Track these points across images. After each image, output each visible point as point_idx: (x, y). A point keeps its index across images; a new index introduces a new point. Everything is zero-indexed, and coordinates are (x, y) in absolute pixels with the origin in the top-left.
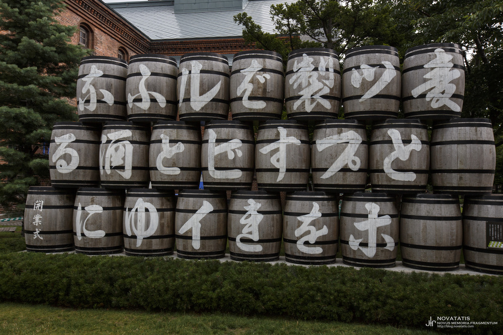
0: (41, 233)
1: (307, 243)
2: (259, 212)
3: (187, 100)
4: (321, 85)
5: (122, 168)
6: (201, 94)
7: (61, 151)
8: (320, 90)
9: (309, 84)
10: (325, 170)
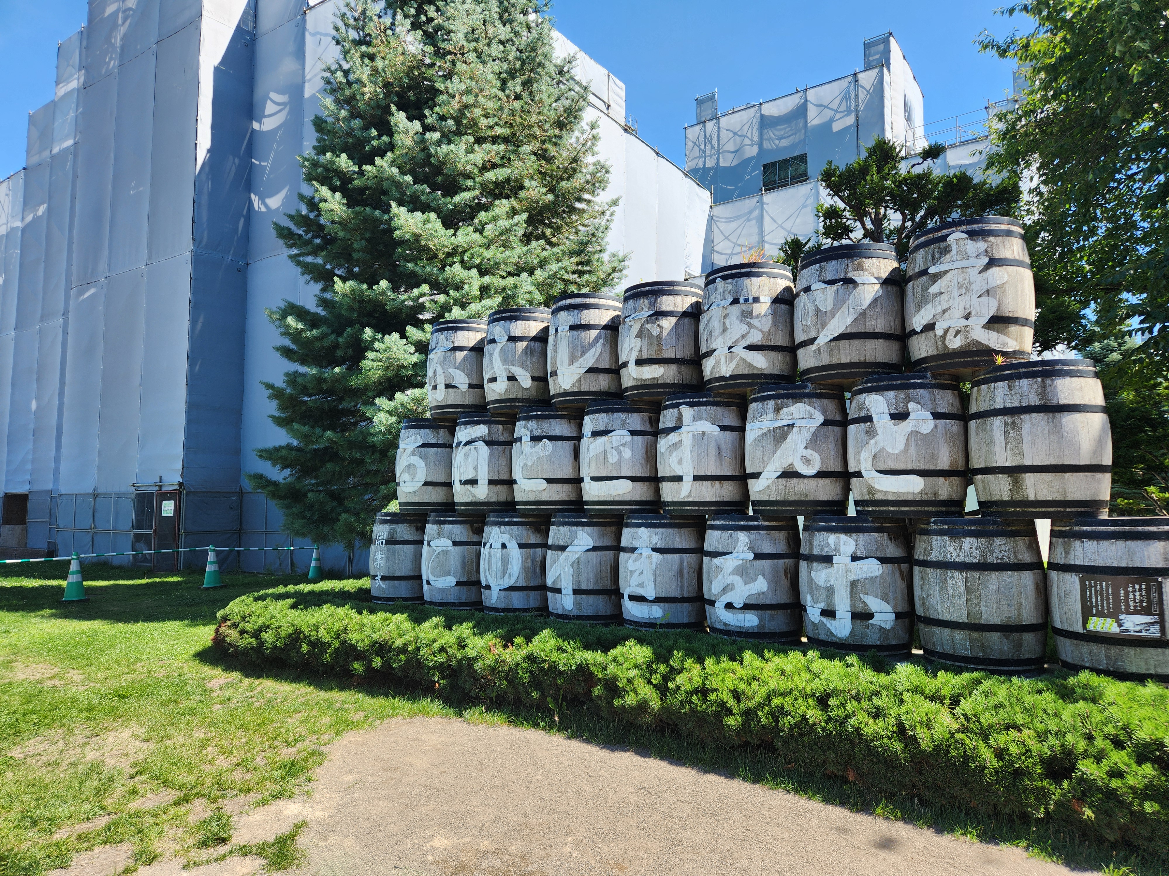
0: (383, 578)
1: (729, 606)
2: (654, 550)
3: (554, 373)
4: (744, 328)
5: (473, 482)
6: (571, 362)
8: (743, 336)
9: (725, 329)
10: (757, 475)
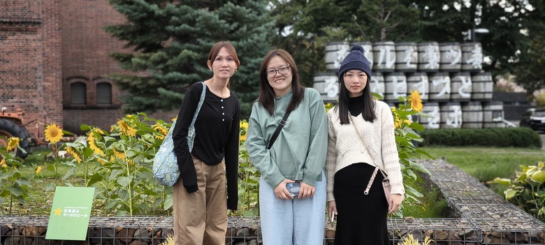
1: (433, 124)
3: (384, 63)
8: (436, 60)
10: (438, 93)
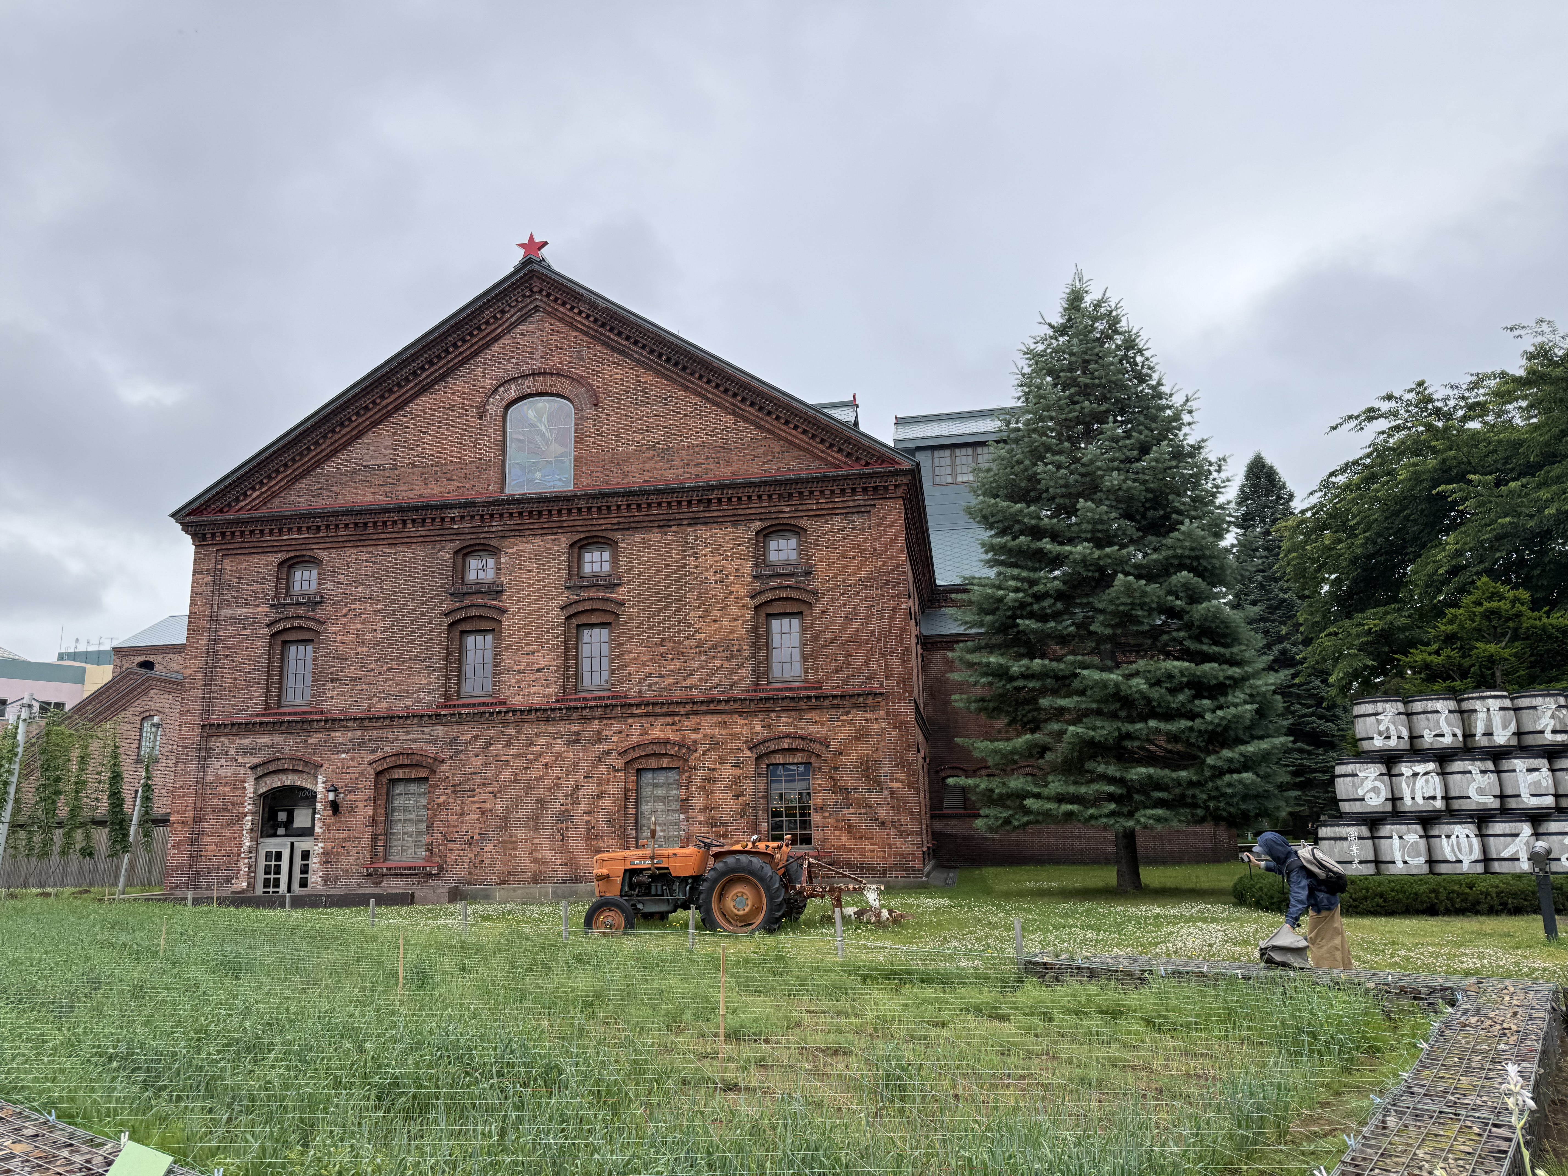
0: (1361, 862)
3: (1489, 734)
5: (1434, 798)
7: (1368, 784)
